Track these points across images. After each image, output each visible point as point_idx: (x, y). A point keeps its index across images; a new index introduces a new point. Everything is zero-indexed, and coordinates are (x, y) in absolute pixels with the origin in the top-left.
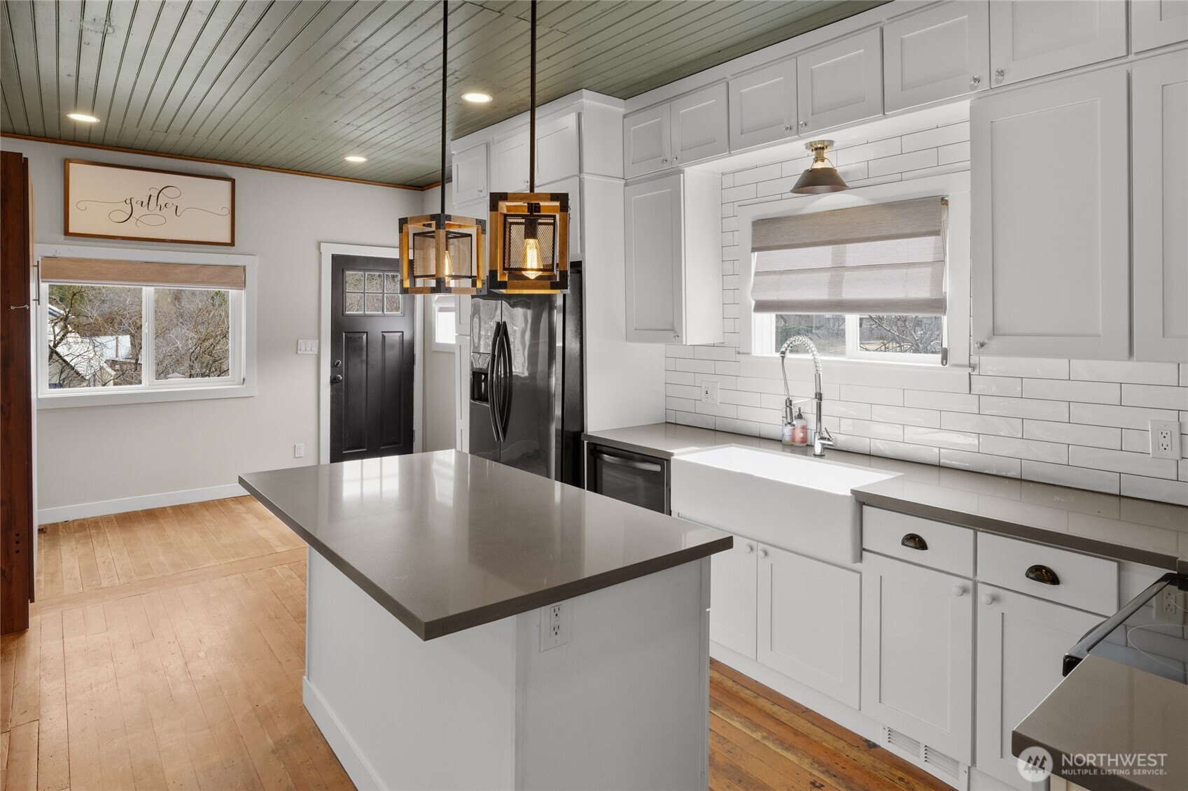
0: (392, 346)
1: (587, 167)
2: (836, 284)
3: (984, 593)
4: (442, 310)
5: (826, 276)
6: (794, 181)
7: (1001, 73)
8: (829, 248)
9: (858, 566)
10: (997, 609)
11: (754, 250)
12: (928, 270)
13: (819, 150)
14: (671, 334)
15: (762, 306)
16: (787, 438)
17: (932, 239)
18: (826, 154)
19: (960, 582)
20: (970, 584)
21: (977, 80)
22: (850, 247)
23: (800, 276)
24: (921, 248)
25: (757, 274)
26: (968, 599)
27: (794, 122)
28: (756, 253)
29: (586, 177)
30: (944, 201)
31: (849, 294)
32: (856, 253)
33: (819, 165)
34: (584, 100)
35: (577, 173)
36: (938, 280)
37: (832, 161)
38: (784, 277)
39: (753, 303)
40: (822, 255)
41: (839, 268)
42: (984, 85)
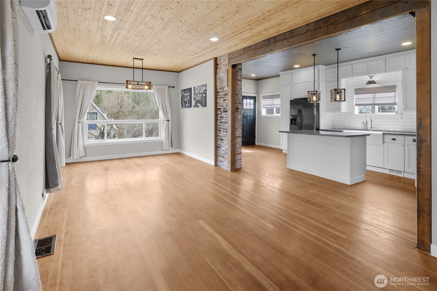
0: (252, 116)
1: (320, 79)
2: (374, 100)
3: (406, 145)
4: (264, 108)
5: (372, 99)
6: (367, 82)
7: (407, 68)
8: (372, 94)
9: (383, 145)
10: (408, 147)
11: (355, 94)
12: (393, 98)
13: (371, 78)
14: (338, 110)
15: (357, 105)
16: (363, 129)
17: (394, 93)
18: (372, 77)
19: (402, 144)
20: (403, 144)
21: (403, 68)
22: (376, 94)
23: (366, 99)
24: (391, 94)
25: (356, 99)
26: (403, 147)
27: (367, 73)
28: (355, 95)
29: (320, 81)
30: (396, 86)
31: (376, 102)
32: (378, 95)
33: (371, 80)
34: (320, 67)
35: (318, 80)
36: (395, 100)
37: (374, 79)
38: (362, 99)
39: (355, 104)
40: (371, 95)
41: (374, 98)
42: (404, 69)
